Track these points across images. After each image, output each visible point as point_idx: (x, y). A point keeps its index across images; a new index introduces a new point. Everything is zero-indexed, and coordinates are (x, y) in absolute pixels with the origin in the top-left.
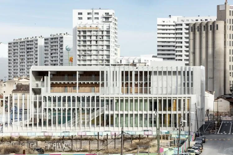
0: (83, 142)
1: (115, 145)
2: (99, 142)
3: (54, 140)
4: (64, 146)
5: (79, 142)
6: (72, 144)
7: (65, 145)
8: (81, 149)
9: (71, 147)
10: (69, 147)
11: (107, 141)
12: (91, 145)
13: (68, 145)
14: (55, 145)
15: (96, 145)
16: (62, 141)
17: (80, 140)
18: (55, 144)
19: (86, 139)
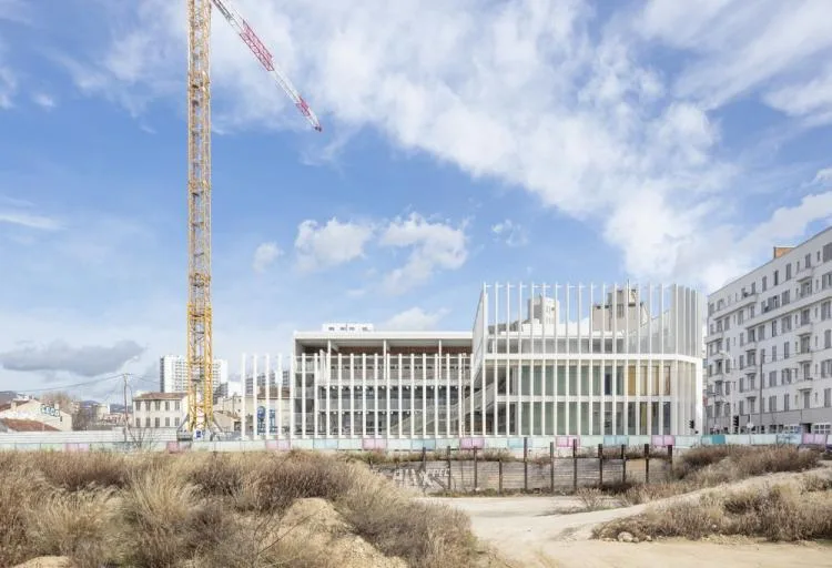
0: (481, 465)
1: (575, 477)
2: (529, 466)
3: (396, 460)
4: (426, 479)
5: (469, 466)
6: (449, 473)
7: (430, 475)
8: (476, 485)
9: (446, 481)
10: (440, 483)
11: (551, 463)
12: (506, 476)
13: (437, 475)
14: (398, 474)
15: (521, 477)
16: (418, 464)
17: (471, 459)
18: (401, 471)
19: (489, 459)
